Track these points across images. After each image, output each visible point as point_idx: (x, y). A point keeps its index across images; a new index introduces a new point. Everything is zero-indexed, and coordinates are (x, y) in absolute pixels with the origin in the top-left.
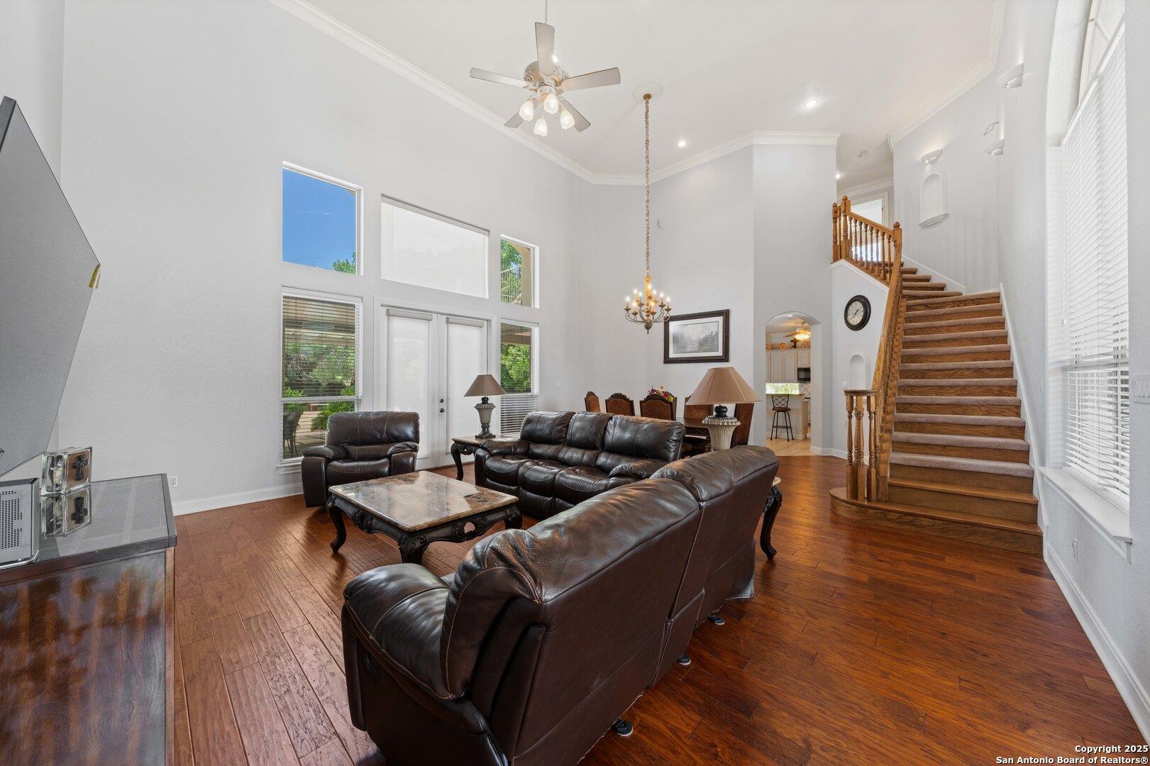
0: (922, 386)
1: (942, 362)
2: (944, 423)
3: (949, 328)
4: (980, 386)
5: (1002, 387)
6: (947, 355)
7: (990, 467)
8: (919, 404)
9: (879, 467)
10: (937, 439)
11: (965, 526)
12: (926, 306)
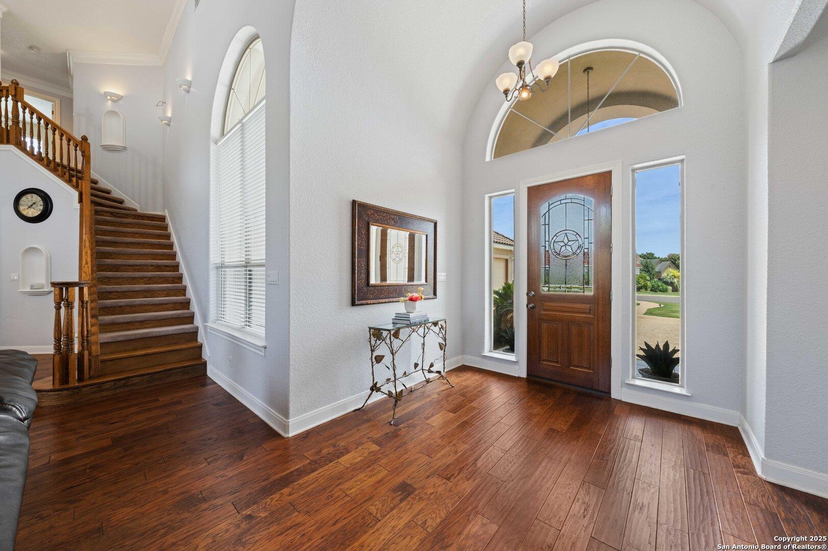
0: (118, 278)
1: (131, 259)
2: (140, 305)
3: (133, 234)
4: (161, 277)
5: (174, 278)
6: (135, 254)
7: (175, 330)
8: (117, 292)
9: (91, 348)
10: (137, 317)
11: (165, 372)
12: (112, 214)
